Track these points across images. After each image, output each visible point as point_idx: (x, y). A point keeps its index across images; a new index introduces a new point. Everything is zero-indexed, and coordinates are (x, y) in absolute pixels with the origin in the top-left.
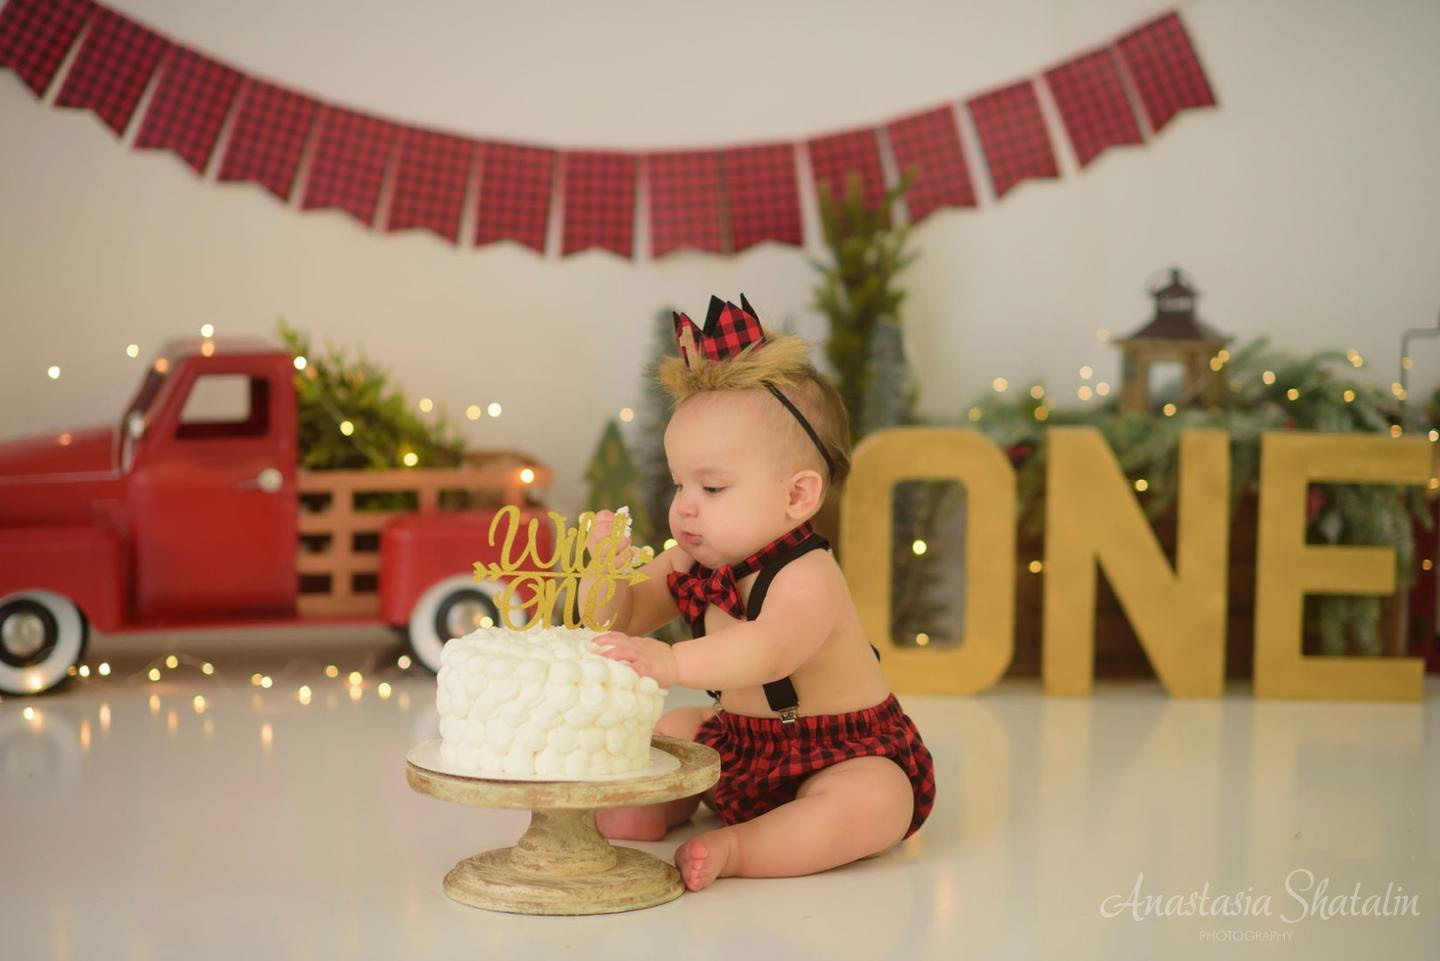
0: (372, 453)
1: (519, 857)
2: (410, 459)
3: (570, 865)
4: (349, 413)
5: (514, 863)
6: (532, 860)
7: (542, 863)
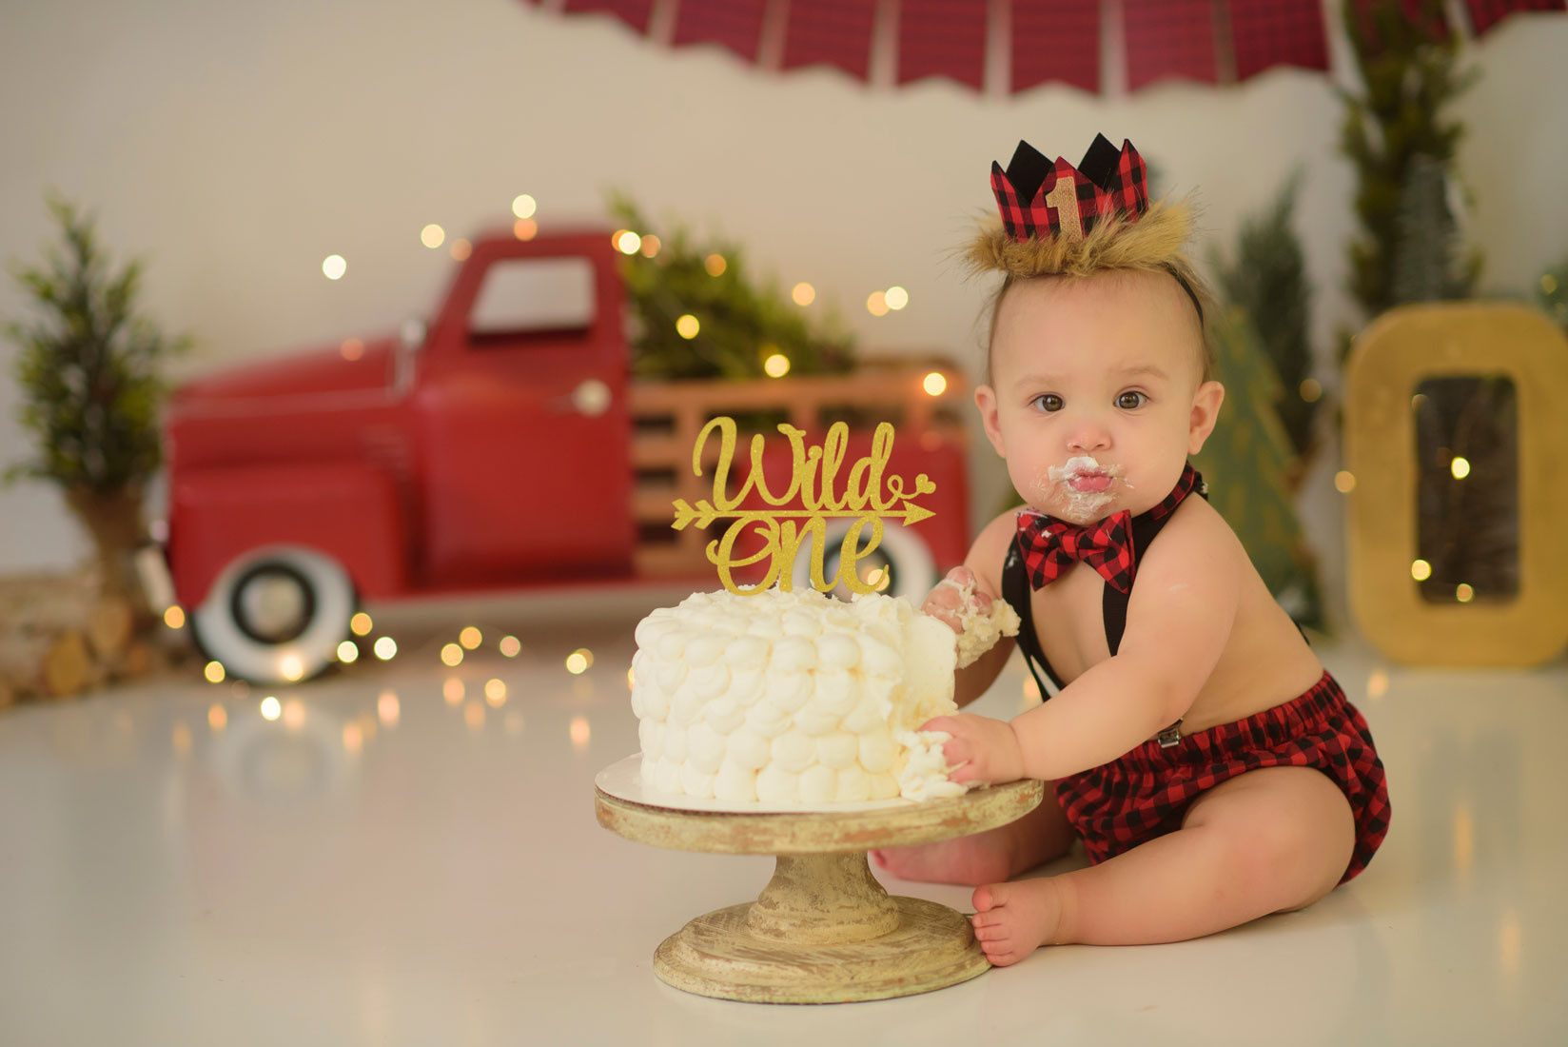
0: (726, 359)
1: (755, 918)
2: (777, 365)
3: (822, 930)
4: (690, 306)
5: (750, 926)
6: (771, 922)
7: (784, 927)
